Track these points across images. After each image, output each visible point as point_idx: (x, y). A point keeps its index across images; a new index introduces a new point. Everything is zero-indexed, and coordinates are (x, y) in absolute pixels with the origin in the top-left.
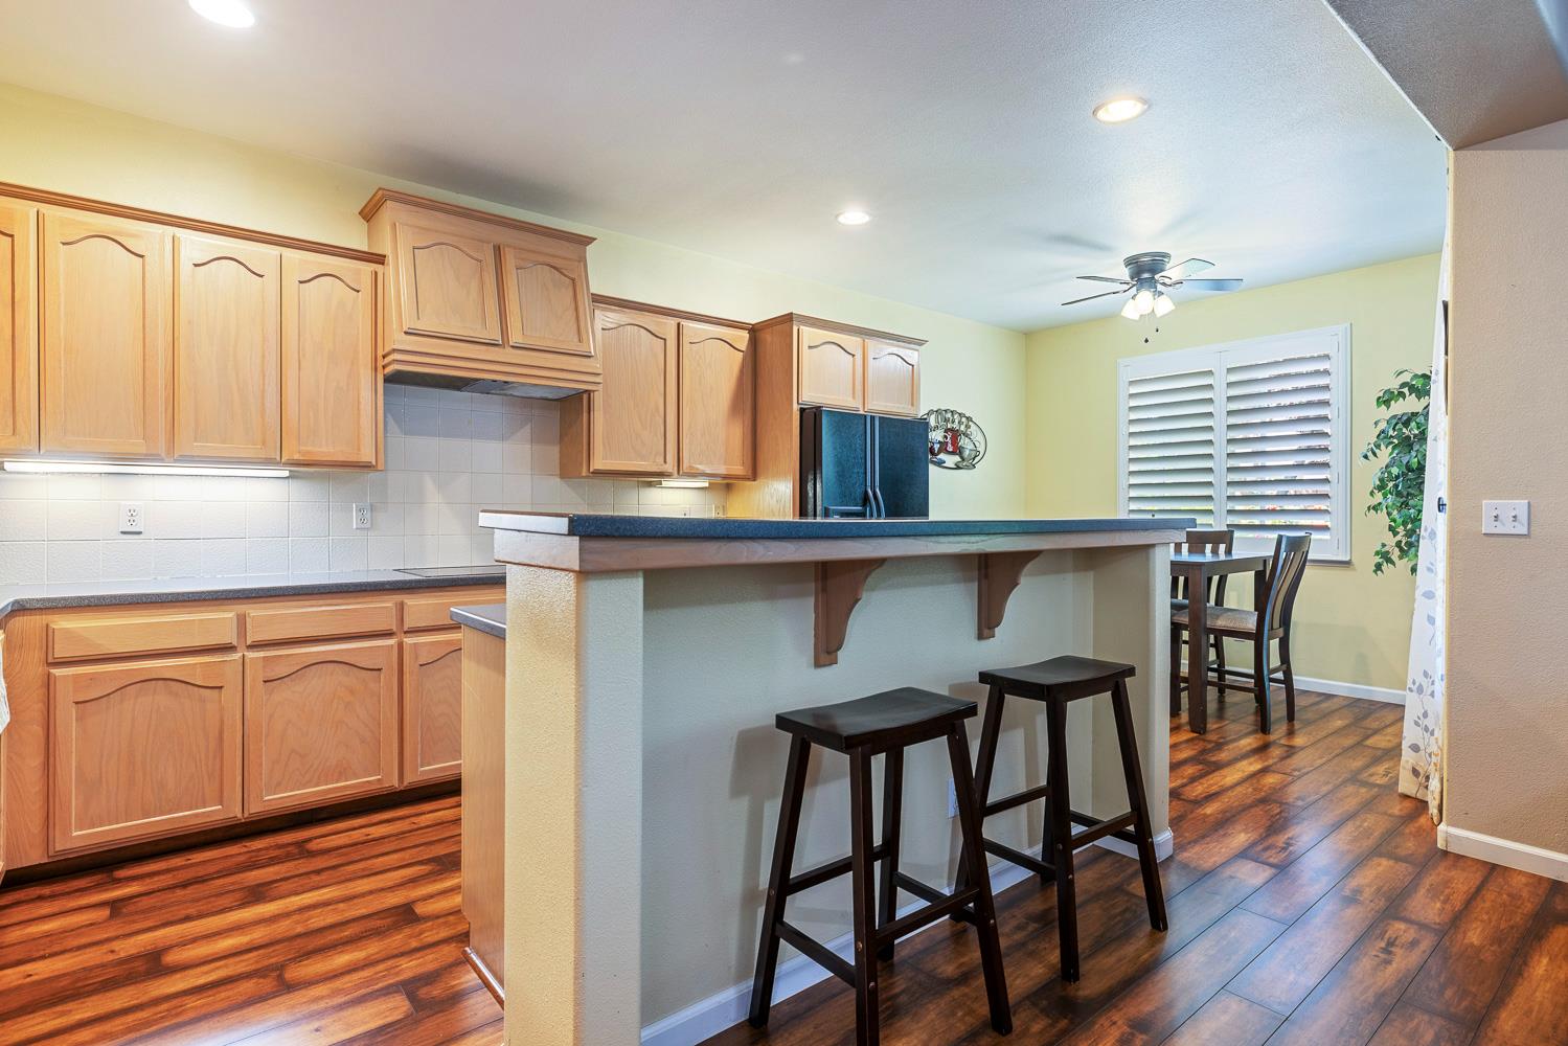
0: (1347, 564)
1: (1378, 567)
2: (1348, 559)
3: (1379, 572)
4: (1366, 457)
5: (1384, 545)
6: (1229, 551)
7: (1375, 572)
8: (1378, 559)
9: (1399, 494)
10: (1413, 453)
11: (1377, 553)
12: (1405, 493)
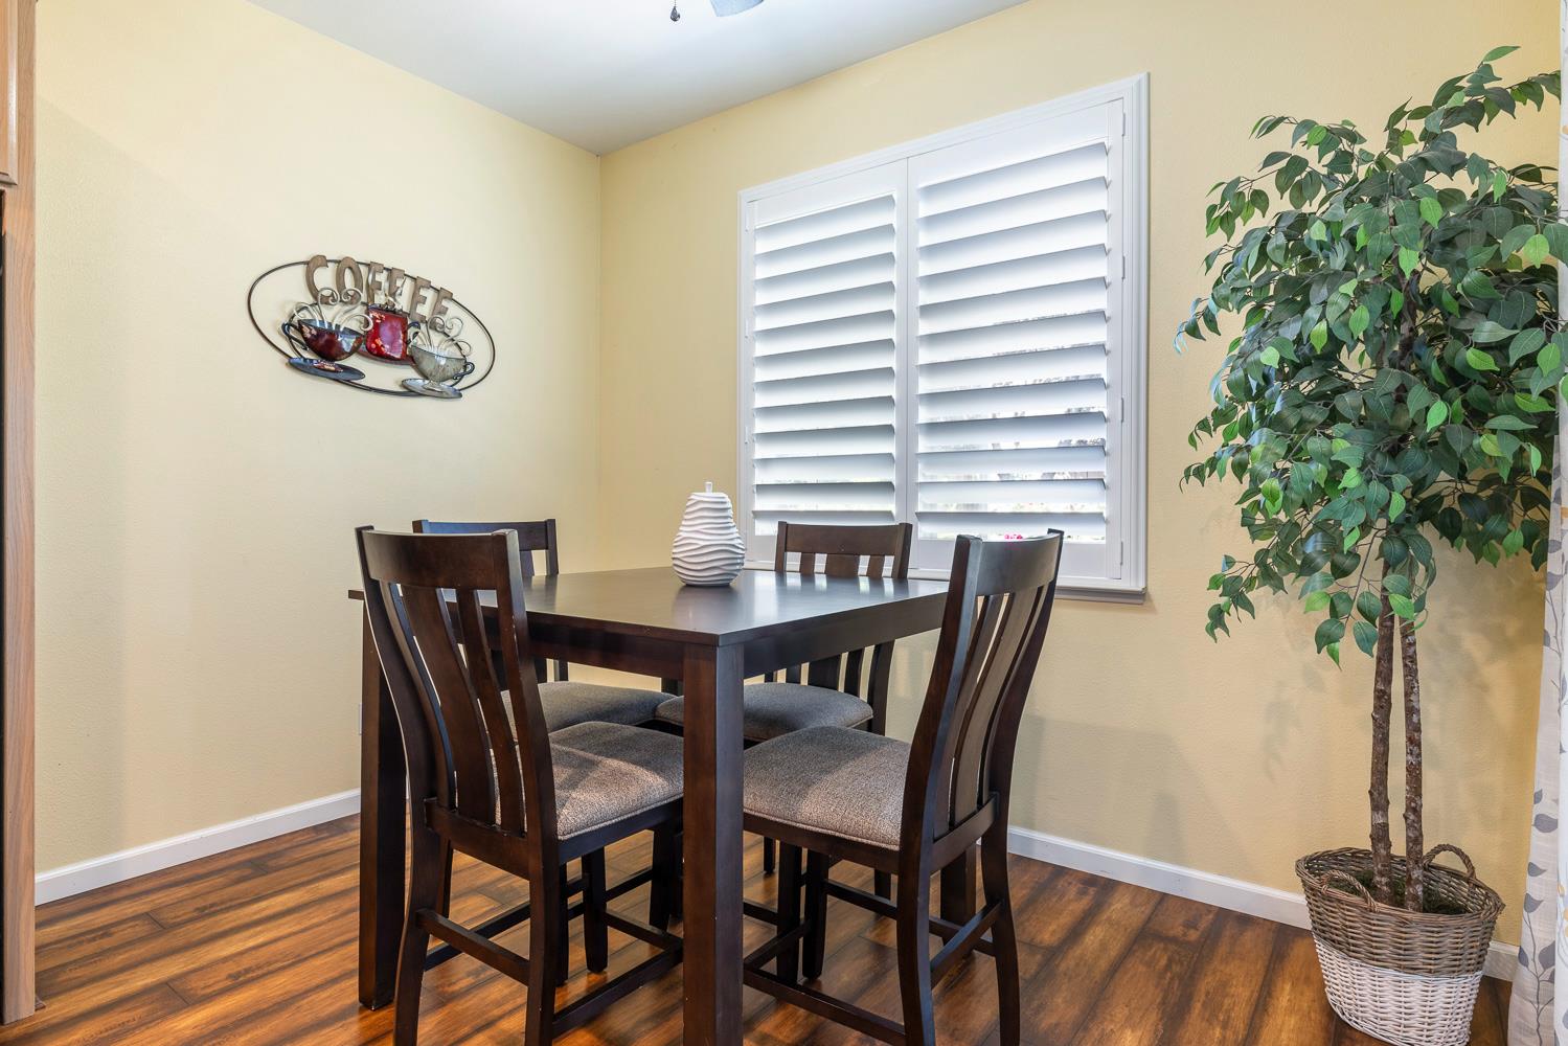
0: (1136, 598)
1: (1217, 617)
2: (1139, 587)
3: (1218, 631)
4: (1193, 331)
5: (1229, 562)
6: (900, 576)
7: (1211, 630)
8: (1217, 598)
9: (1275, 423)
10: (1313, 313)
11: (1215, 582)
12: (1293, 422)
